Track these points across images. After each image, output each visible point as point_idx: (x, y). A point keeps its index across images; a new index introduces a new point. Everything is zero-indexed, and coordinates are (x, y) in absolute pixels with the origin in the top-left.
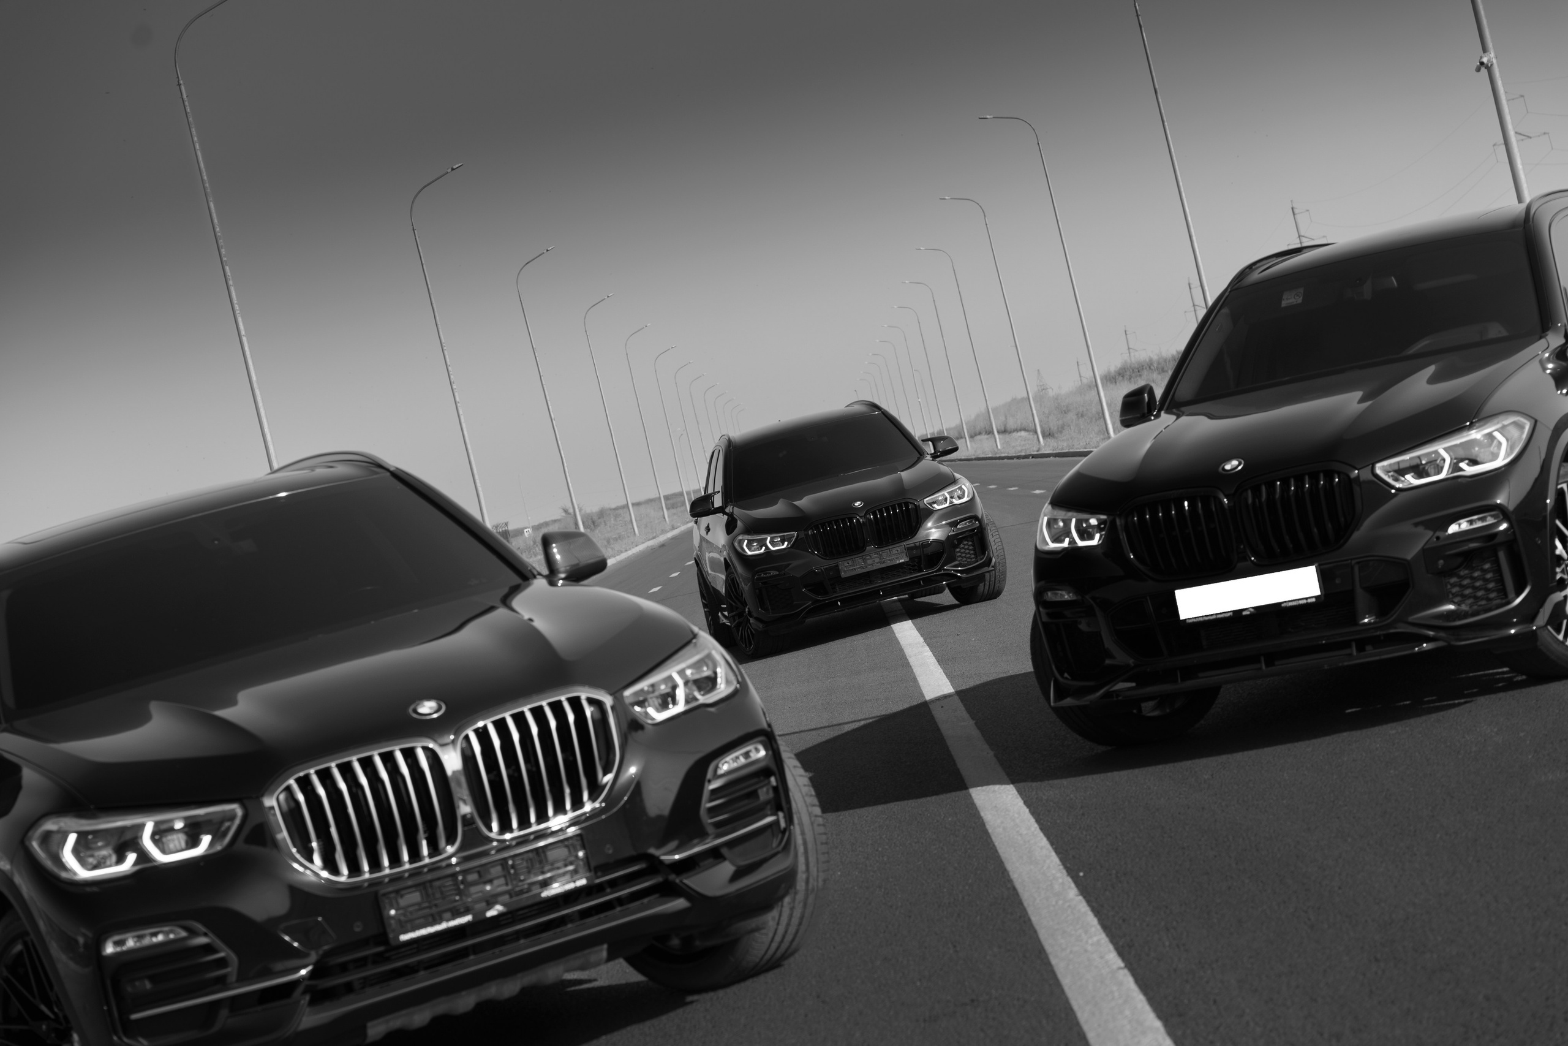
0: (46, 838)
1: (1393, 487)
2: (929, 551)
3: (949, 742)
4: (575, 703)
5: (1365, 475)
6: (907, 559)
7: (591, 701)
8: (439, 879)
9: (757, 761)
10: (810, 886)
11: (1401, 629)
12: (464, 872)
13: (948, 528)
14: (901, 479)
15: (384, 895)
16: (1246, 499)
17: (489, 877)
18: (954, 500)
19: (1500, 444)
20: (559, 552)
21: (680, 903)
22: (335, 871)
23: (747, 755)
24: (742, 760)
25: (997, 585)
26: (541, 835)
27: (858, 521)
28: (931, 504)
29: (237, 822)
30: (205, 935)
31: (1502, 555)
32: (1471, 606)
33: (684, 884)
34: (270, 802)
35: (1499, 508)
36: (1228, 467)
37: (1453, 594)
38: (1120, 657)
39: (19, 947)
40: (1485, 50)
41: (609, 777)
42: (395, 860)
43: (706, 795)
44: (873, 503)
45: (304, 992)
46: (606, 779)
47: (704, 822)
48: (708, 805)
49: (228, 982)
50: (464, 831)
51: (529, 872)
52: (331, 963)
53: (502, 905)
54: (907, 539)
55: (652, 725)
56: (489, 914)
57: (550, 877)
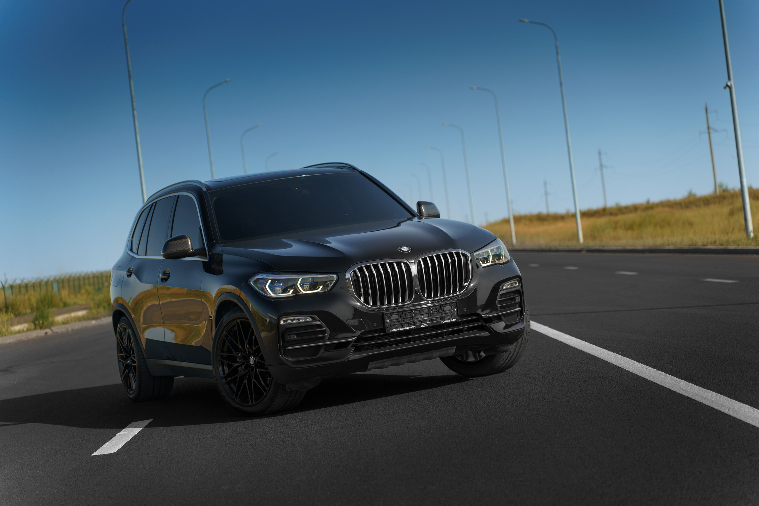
0: (256, 281)
4: (458, 254)
7: (463, 254)
9: (516, 287)
12: (415, 310)
15: (386, 314)
17: (423, 313)
20: (424, 209)
21: (486, 334)
22: (369, 304)
23: (512, 284)
24: (511, 286)
26: (441, 301)
29: (334, 281)
30: (319, 321)
33: (489, 326)
34: (348, 275)
41: (467, 284)
42: (389, 302)
43: (498, 296)
45: (352, 346)
46: (465, 284)
47: (497, 306)
48: (499, 300)
49: (325, 339)
50: (415, 295)
51: (437, 313)
52: (364, 337)
53: (426, 324)
55: (482, 267)
56: (422, 326)
57: (444, 316)
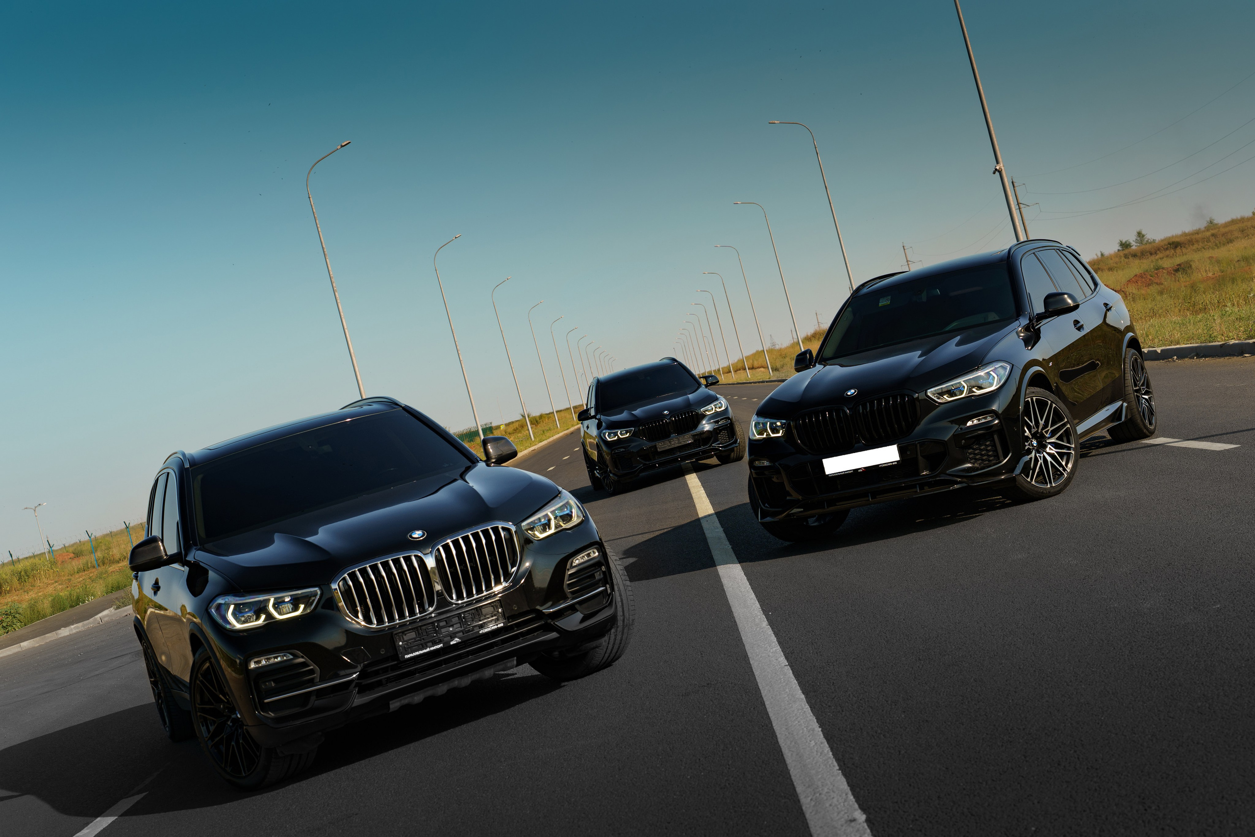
0: (219, 607)
1: (937, 402)
2: (704, 436)
3: (709, 541)
4: (496, 530)
5: (922, 396)
6: (693, 441)
7: (504, 529)
8: (425, 625)
9: (594, 558)
10: (626, 623)
11: (943, 477)
12: (438, 621)
13: (714, 424)
14: (688, 398)
15: (396, 634)
16: (859, 410)
17: (452, 623)
18: (717, 409)
19: (994, 377)
20: (492, 448)
21: (554, 635)
22: (371, 622)
23: (588, 555)
24: (586, 558)
25: (741, 454)
26: (479, 600)
27: (666, 421)
28: (704, 412)
29: (318, 597)
30: (302, 657)
31: (996, 437)
32: (980, 464)
33: (556, 624)
34: (334, 586)
35: (994, 412)
36: (849, 393)
37: (970, 458)
38: (795, 496)
39: (207, 664)
40: (998, 162)
41: (515, 569)
42: (402, 616)
43: (566, 577)
44: (674, 411)
45: (355, 687)
46: (513, 570)
47: (566, 591)
48: (568, 582)
49: (315, 682)
50: (438, 599)
51: (473, 620)
52: (369, 671)
53: (458, 638)
54: (692, 430)
55: (538, 540)
56: (452, 643)
57: (484, 623)
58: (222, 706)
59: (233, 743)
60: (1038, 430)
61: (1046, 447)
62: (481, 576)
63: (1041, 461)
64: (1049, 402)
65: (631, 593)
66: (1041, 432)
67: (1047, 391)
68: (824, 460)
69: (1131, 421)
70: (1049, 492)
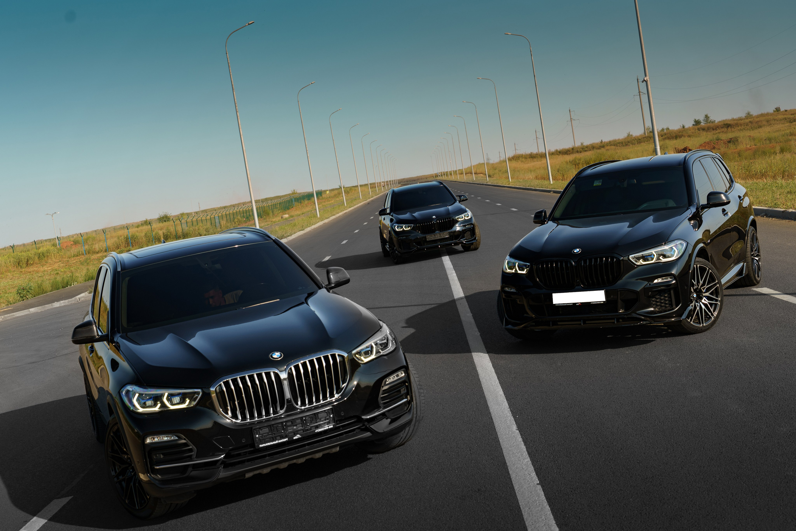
0: (128, 392)
1: (635, 265)
2: (456, 234)
3: (464, 324)
4: (333, 356)
5: (626, 258)
6: (449, 236)
7: (339, 356)
9: (401, 378)
10: (417, 419)
11: (634, 315)
12: (286, 422)
13: (462, 227)
14: (448, 209)
15: (254, 429)
16: (581, 264)
17: (296, 424)
18: (465, 218)
19: (675, 251)
20: (333, 276)
21: (368, 434)
22: (237, 418)
23: (398, 376)
24: (396, 378)
25: (477, 246)
26: (316, 408)
27: (433, 222)
28: (458, 219)
29: (200, 395)
30: (185, 439)
31: (672, 292)
32: (659, 309)
33: (370, 427)
34: (213, 389)
35: (673, 274)
36: (575, 251)
37: (653, 304)
38: (531, 314)
39: (117, 427)
40: (646, 76)
41: (345, 384)
42: (260, 415)
43: (381, 392)
44: (439, 216)
45: (221, 464)
46: (343, 386)
47: (380, 403)
48: (381, 396)
49: (192, 458)
50: (287, 405)
51: (311, 422)
52: (232, 454)
53: (300, 435)
54: (449, 230)
55: (363, 364)
56: (294, 438)
57: (319, 424)
58: (126, 457)
59: (132, 484)
60: (698, 287)
61: (702, 299)
62: (320, 389)
63: (698, 308)
64: (708, 268)
65: (423, 398)
66: (700, 288)
67: (707, 261)
68: (553, 294)
69: (748, 276)
70: (701, 330)
